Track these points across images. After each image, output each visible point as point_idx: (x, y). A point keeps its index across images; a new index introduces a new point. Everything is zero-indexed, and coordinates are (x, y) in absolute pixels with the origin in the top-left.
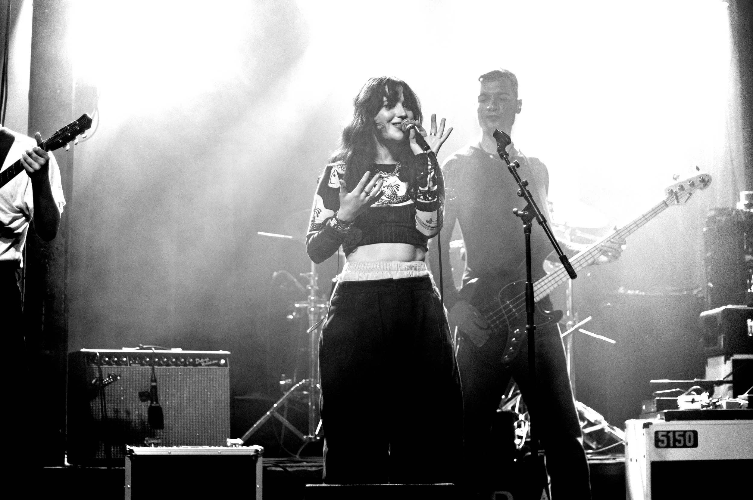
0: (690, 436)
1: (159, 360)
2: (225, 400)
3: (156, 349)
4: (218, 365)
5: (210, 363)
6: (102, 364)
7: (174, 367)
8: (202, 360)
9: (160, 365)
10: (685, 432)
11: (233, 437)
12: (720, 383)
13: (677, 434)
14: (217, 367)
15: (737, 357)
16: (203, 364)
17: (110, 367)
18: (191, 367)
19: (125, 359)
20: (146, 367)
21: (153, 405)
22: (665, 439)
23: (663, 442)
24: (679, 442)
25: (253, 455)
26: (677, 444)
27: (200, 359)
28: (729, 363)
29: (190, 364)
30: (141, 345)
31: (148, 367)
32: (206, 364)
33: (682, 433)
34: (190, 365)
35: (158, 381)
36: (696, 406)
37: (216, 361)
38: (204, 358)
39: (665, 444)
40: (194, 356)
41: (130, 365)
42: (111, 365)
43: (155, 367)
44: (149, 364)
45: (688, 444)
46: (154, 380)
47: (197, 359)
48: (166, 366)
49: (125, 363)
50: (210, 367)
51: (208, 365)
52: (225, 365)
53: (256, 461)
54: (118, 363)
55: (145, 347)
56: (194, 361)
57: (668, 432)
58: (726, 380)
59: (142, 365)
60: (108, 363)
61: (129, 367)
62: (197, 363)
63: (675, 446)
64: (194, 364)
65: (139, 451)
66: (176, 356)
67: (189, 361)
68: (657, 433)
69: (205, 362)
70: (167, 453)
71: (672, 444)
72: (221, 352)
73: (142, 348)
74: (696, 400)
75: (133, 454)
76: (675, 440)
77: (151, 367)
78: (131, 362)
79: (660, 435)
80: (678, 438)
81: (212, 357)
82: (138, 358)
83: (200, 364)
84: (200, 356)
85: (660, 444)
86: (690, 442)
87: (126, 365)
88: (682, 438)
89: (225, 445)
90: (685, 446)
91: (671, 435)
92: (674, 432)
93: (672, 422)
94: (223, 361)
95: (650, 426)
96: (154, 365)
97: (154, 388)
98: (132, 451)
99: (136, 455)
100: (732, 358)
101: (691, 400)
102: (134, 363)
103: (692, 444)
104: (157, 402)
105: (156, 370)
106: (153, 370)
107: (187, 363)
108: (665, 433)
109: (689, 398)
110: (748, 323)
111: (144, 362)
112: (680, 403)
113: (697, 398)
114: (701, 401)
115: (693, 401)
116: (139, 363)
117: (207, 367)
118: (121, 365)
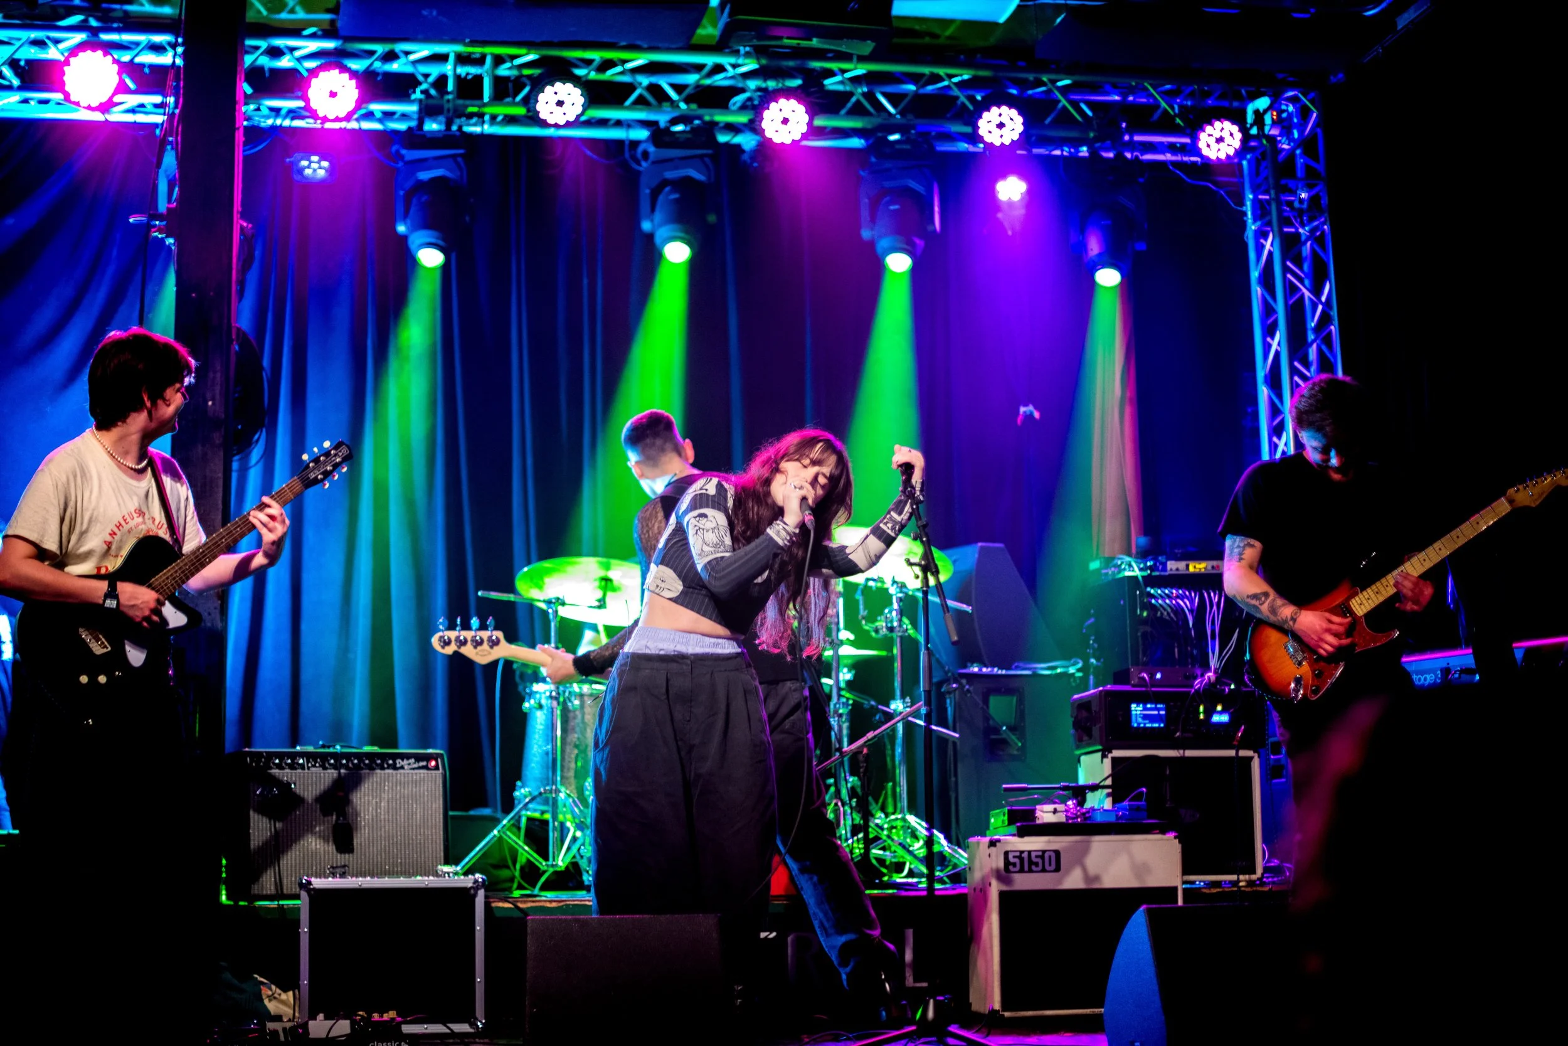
0: (1050, 857)
1: (347, 762)
3: (343, 747)
4: (426, 768)
5: (416, 765)
6: (271, 767)
7: (367, 771)
8: (406, 762)
9: (348, 768)
10: (1044, 852)
11: (447, 862)
12: (1094, 788)
14: (425, 771)
15: (1117, 753)
16: (406, 767)
17: (281, 771)
18: (390, 771)
19: (301, 761)
20: (329, 771)
21: (340, 822)
22: (1017, 861)
24: (1037, 864)
25: (471, 888)
26: (1034, 868)
27: (403, 760)
28: (1108, 762)
29: (389, 767)
30: (323, 743)
31: (333, 771)
32: (410, 767)
33: (1040, 853)
36: (1060, 818)
37: (424, 763)
38: (408, 759)
40: (394, 757)
41: (308, 768)
42: (283, 768)
43: (342, 771)
44: (334, 767)
45: (1047, 867)
47: (398, 761)
48: (357, 769)
49: (302, 767)
50: (416, 771)
51: (414, 769)
52: (436, 768)
53: (475, 895)
54: (292, 767)
55: (328, 744)
56: (395, 764)
57: (1022, 852)
58: (1102, 784)
59: (325, 768)
60: (279, 767)
61: (306, 771)
62: (398, 765)
63: (1030, 871)
64: (394, 767)
65: (318, 883)
66: (371, 757)
67: (388, 764)
68: (1006, 853)
69: (409, 764)
70: (356, 886)
71: (1026, 868)
72: (432, 751)
73: (324, 747)
74: (1058, 809)
75: (311, 887)
76: (1031, 862)
77: (337, 772)
78: (310, 765)
79: (1011, 856)
80: (1034, 859)
81: (418, 758)
82: (319, 760)
83: (402, 767)
84: (404, 757)
86: (1050, 865)
87: (303, 769)
88: (1039, 861)
89: (436, 874)
90: (1044, 870)
92: (1030, 852)
93: (1027, 839)
94: (433, 763)
95: (998, 844)
96: (340, 768)
98: (309, 883)
99: (314, 889)
100: (1110, 755)
101: (1053, 810)
102: (314, 766)
103: (1053, 867)
104: (345, 818)
106: (339, 775)
107: (386, 766)
108: (1018, 854)
109: (1050, 807)
110: (1133, 709)
111: (327, 765)
112: (1038, 814)
113: (1061, 807)
114: (1066, 811)
115: (1055, 811)
116: (320, 766)
117: (412, 771)
118: (296, 769)
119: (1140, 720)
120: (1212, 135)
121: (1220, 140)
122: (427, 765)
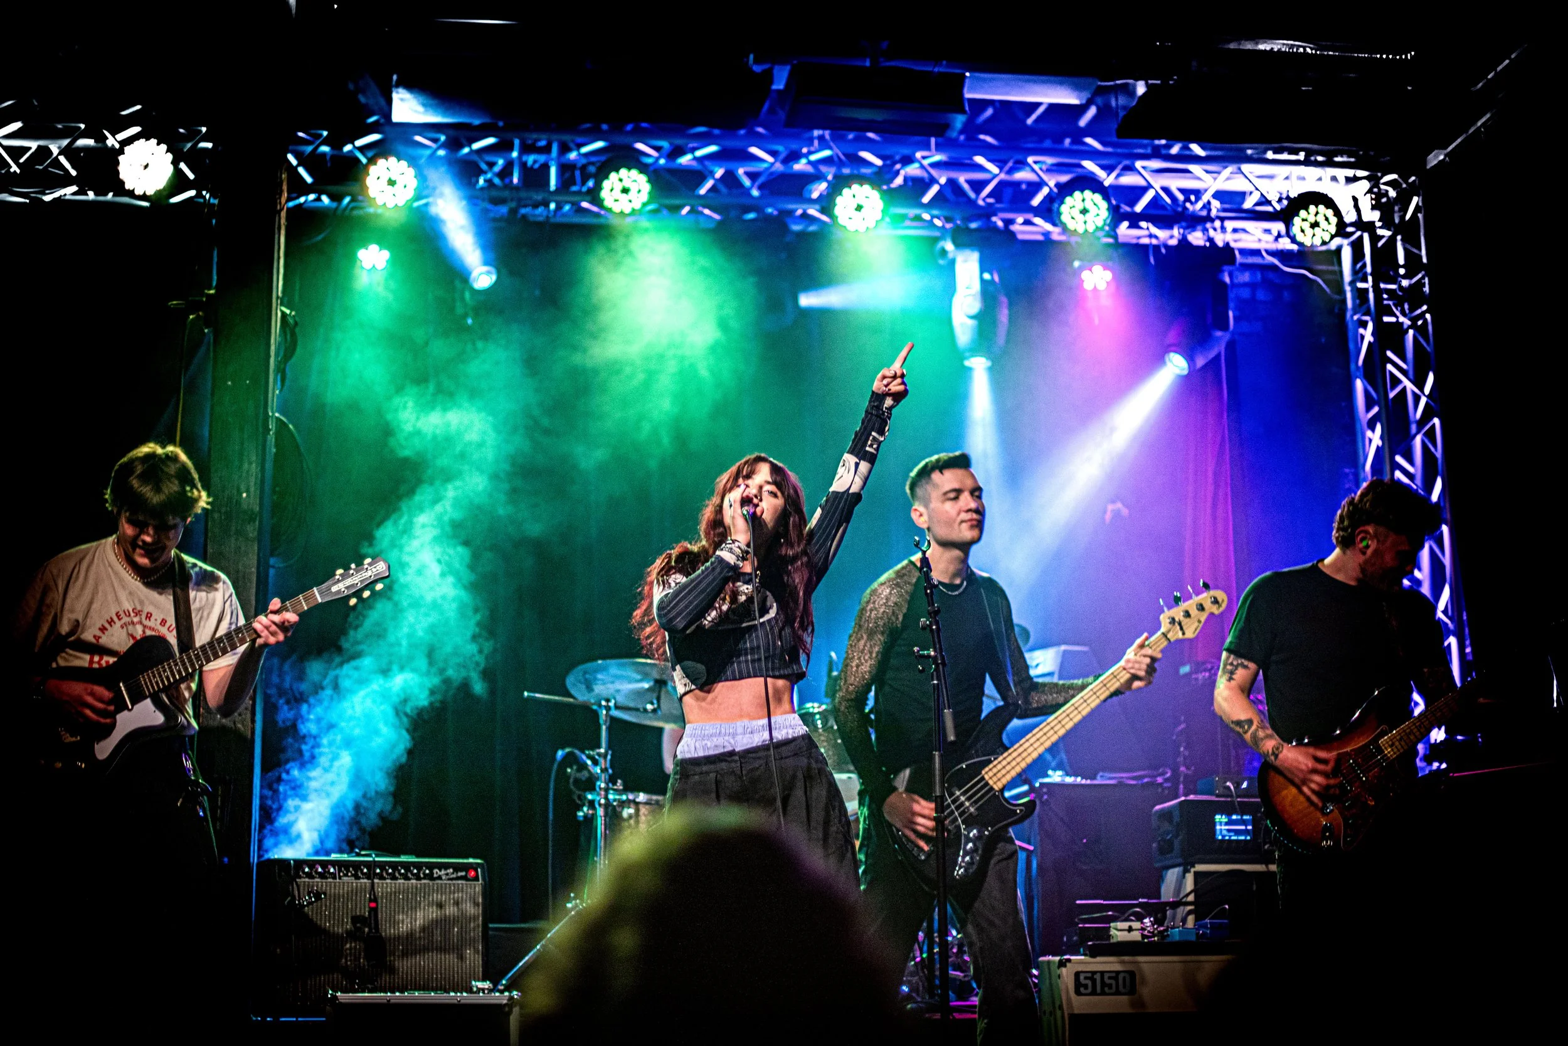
0: (1124, 978)
1: (381, 871)
2: (474, 928)
3: (377, 856)
4: (465, 878)
5: (454, 876)
6: (300, 877)
7: (403, 881)
8: (443, 872)
9: (381, 877)
10: (1118, 973)
11: (480, 979)
13: (1106, 976)
14: (464, 882)
15: (1200, 868)
16: (444, 877)
17: (312, 880)
18: (427, 881)
19: (332, 870)
20: (362, 881)
21: (372, 935)
22: (1089, 982)
23: (1086, 986)
24: (1110, 986)
25: (507, 1005)
26: (1106, 990)
27: (440, 871)
28: (1190, 877)
29: (426, 876)
30: (357, 850)
31: (366, 881)
32: (448, 877)
33: (1114, 975)
34: (424, 878)
35: (380, 901)
36: (1136, 936)
37: (463, 874)
38: (446, 869)
39: (1090, 990)
40: (431, 866)
41: (340, 878)
42: (313, 878)
43: (376, 881)
44: (368, 876)
45: (1121, 988)
46: (374, 899)
47: (435, 871)
48: (391, 879)
49: (333, 876)
50: (454, 882)
51: (451, 879)
52: (476, 878)
53: (510, 1012)
54: (322, 876)
55: (363, 853)
56: (432, 873)
57: (1094, 973)
58: (1184, 900)
59: (357, 877)
60: (309, 875)
61: (338, 880)
62: (435, 875)
63: (1103, 993)
64: (431, 877)
65: (346, 997)
66: (407, 866)
67: (424, 873)
68: (1077, 975)
69: (447, 874)
70: (385, 1001)
71: (1098, 990)
72: (471, 860)
73: (358, 855)
74: (1134, 927)
75: (337, 1002)
76: (1103, 984)
77: (370, 881)
78: (341, 874)
79: (1082, 977)
80: (1108, 981)
81: (457, 868)
82: (351, 869)
83: (440, 878)
84: (441, 866)
85: (1082, 990)
86: (1124, 986)
87: (335, 878)
88: (1113, 982)
89: (470, 991)
90: (1117, 993)
91: (1098, 977)
92: (1102, 973)
93: (1099, 959)
94: (473, 874)
95: (1068, 964)
96: (375, 878)
97: (374, 911)
98: (336, 998)
99: (341, 1004)
100: (1193, 870)
101: (1127, 928)
102: (346, 875)
103: (1127, 990)
104: (377, 930)
105: (376, 885)
106: (373, 884)
107: (422, 876)
108: (1089, 975)
109: (1125, 925)
110: (1217, 820)
111: (360, 874)
112: (1113, 932)
113: (1136, 925)
114: (1143, 929)
115: (1130, 929)
116: (352, 875)
117: (450, 882)
118: (327, 878)
119: (1225, 832)
120: (1306, 220)
121: (1315, 225)
122: (466, 876)
